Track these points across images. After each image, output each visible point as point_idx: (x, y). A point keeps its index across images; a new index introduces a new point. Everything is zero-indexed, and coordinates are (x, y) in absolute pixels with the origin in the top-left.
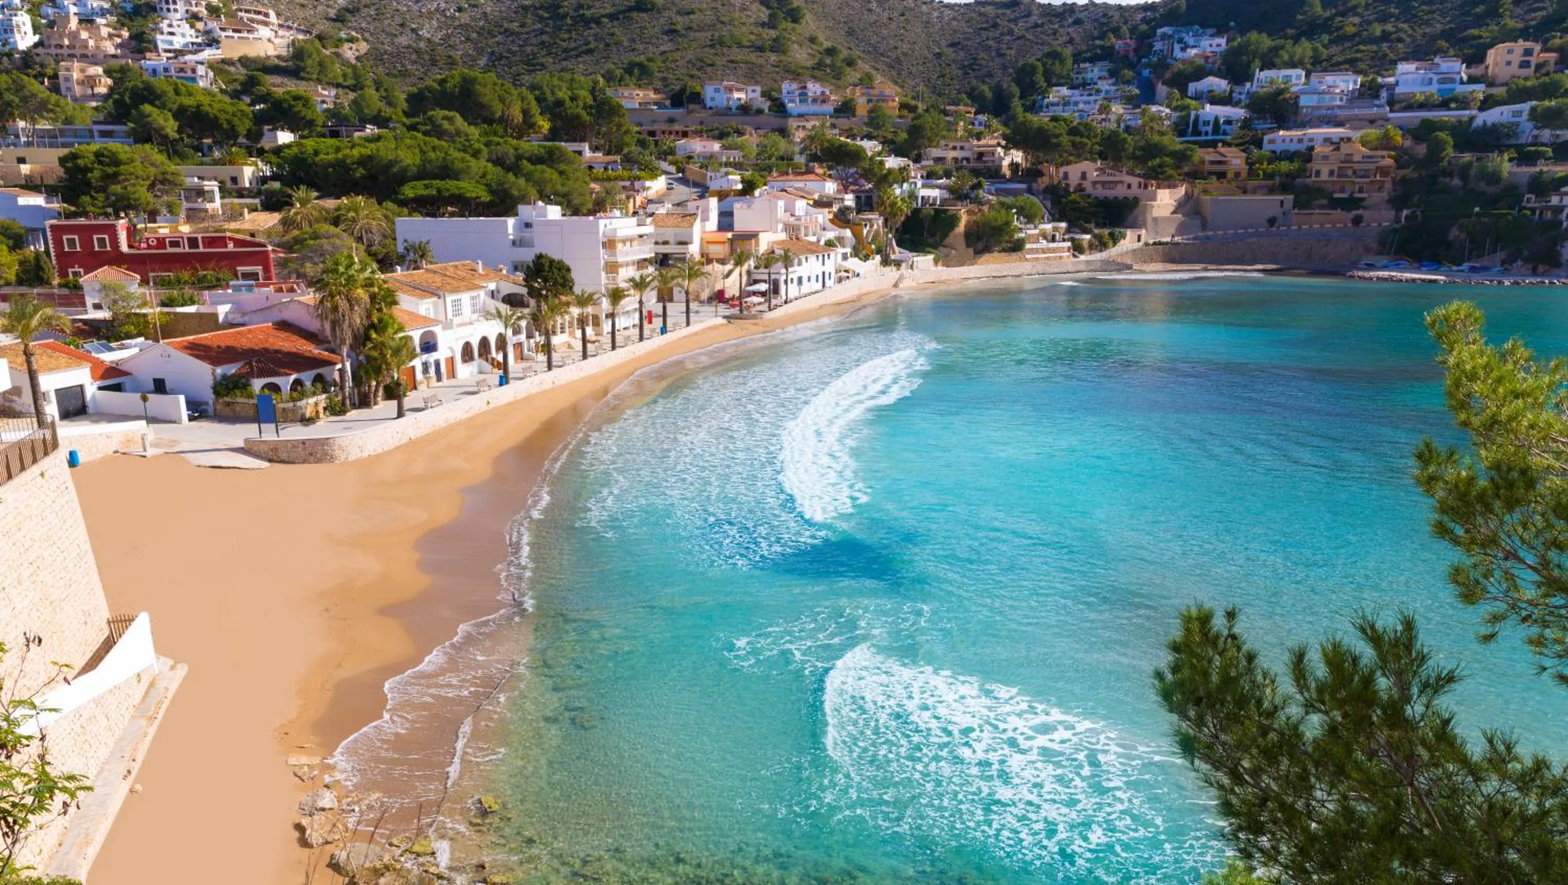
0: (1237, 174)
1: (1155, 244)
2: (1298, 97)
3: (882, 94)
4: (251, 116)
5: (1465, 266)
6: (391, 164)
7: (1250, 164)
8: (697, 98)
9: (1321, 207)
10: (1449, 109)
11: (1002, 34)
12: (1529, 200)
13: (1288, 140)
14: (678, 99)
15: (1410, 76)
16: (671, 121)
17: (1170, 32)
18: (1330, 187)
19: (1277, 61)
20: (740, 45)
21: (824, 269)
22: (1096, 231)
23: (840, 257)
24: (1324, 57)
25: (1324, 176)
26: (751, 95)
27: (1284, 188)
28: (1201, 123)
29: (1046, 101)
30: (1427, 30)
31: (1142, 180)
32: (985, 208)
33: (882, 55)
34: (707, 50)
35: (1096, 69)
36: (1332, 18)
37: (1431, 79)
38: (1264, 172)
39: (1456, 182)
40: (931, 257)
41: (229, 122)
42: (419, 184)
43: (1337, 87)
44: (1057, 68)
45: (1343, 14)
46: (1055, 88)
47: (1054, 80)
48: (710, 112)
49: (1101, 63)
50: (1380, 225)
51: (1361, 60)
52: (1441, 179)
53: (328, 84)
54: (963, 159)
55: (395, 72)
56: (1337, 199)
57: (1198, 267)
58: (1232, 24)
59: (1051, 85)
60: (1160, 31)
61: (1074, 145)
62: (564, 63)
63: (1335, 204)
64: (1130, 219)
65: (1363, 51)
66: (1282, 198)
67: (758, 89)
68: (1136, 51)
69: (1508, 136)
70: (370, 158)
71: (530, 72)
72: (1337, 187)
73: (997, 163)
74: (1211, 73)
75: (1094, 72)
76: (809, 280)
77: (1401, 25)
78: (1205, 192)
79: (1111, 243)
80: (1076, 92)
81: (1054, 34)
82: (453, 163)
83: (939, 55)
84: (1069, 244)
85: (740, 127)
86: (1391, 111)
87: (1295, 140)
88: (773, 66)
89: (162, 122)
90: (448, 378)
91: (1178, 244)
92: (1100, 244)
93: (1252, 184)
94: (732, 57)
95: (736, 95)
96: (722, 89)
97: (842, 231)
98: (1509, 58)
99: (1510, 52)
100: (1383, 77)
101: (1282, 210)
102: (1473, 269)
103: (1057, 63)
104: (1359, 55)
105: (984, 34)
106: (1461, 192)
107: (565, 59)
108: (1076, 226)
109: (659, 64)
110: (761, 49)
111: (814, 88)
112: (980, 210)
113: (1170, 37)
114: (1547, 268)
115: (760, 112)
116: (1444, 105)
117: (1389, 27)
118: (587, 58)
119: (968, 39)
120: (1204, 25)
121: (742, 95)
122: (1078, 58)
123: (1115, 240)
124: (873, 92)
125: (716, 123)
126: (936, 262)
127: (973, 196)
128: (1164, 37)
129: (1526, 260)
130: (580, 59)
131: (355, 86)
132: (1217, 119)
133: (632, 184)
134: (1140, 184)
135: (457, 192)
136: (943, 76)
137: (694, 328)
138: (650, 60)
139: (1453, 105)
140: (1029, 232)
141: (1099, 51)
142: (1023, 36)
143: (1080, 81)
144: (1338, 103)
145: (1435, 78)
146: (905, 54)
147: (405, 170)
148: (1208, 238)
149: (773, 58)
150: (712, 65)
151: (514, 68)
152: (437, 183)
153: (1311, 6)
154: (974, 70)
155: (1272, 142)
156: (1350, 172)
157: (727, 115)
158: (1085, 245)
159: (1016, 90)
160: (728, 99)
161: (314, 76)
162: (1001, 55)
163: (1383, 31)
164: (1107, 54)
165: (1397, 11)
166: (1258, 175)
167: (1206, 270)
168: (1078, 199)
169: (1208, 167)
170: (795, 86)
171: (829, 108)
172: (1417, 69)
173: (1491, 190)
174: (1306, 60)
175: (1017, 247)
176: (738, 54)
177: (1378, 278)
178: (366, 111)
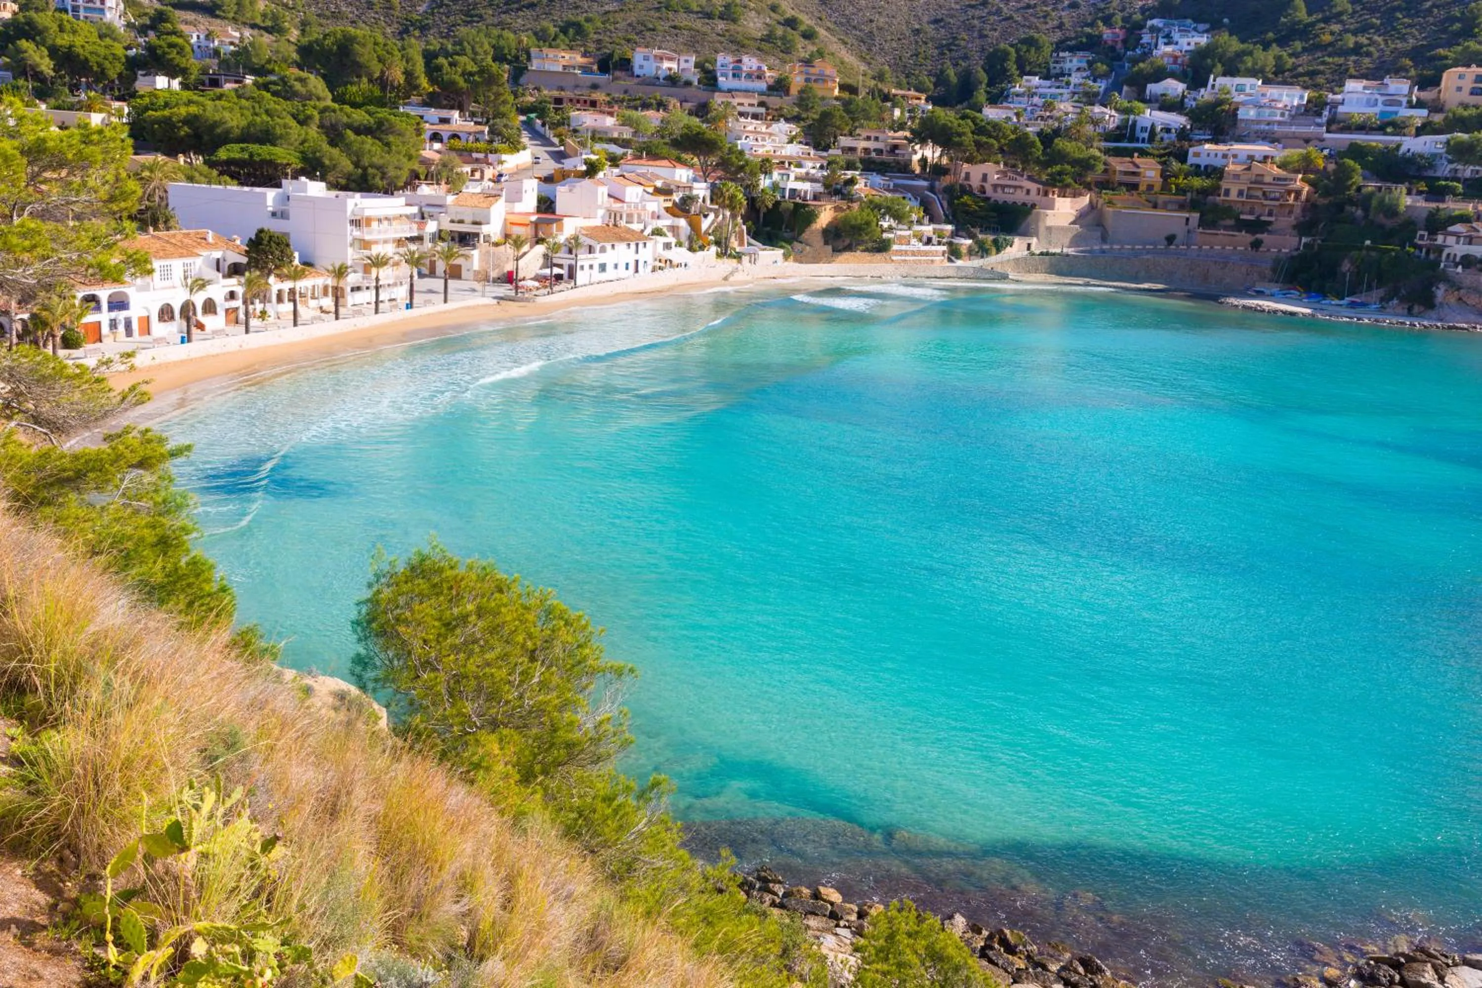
0: (1150, 187)
1: (1042, 254)
2: (1237, 109)
3: (822, 74)
4: (124, 60)
5: (1348, 300)
6: (215, 124)
7: (1165, 176)
8: (625, 64)
9: (1226, 228)
10: (1386, 134)
11: (989, 13)
12: (1422, 237)
13: (1212, 155)
14: (605, 66)
15: (1355, 96)
16: (595, 87)
17: (1161, 25)
18: (1238, 208)
19: (1242, 67)
20: (688, 10)
21: (637, 257)
22: (980, 236)
23: (660, 247)
24: (1288, 66)
25: (1233, 196)
26: (683, 65)
27: (1193, 206)
28: (1138, 128)
29: (1012, 90)
30: (1399, 46)
31: (1041, 187)
32: (856, 206)
33: (854, 27)
34: (652, 13)
35: (1075, 60)
36: (1312, 24)
37: (1376, 100)
38: (1177, 185)
39: (1359, 212)
40: (779, 252)
41: (99, 65)
42: (236, 147)
43: (1280, 101)
44: (1032, 55)
45: (1326, 20)
46: (1025, 77)
47: (1028, 68)
48: (636, 80)
49: (1081, 53)
50: (1280, 251)
51: (1322, 73)
52: (1348, 208)
53: (244, 24)
54: (875, 150)
55: (328, 13)
56: (1244, 220)
57: (1080, 281)
58: (1226, 20)
59: (1023, 73)
60: (1149, 23)
61: (978, 145)
62: (503, 16)
63: (1242, 225)
64: (1023, 227)
65: (1329, 63)
66: (1187, 215)
67: (693, 59)
68: (1124, 41)
69: (1425, 168)
70: (196, 117)
71: (467, 23)
72: (1247, 208)
73: (906, 157)
74: (1173, 75)
75: (1073, 62)
76: (616, 266)
77: (1376, 38)
78: (1110, 203)
79: (994, 250)
80: (1047, 83)
81: (1045, 17)
82: (274, 128)
83: (917, 32)
84: (945, 248)
85: (664, 98)
86: (1328, 131)
87: (1220, 155)
88: (719, 35)
89: (38, 59)
90: (142, 333)
91: (1068, 255)
92: (982, 250)
93: (1162, 198)
94: (676, 23)
95: (666, 65)
96: (652, 58)
97: (676, 219)
98: (1460, 83)
99: (1461, 77)
100: (1335, 93)
101: (1186, 228)
102: (1353, 305)
103: (1033, 50)
104: (1322, 68)
105: (971, 12)
106: (1363, 223)
107: (504, 13)
108: (963, 230)
109: (599, 24)
110: (709, 16)
111: (750, 63)
112: (849, 207)
113: (1159, 30)
114: (1422, 309)
115: (688, 84)
116: (1381, 129)
117: (1363, 40)
118: (528, 13)
119: (952, 16)
120: (1196, 20)
121: (674, 65)
122: (1060, 46)
123: (999, 247)
124: (812, 70)
125: (641, 92)
126: (786, 257)
127: (845, 192)
128: (1153, 29)
129: (1402, 300)
130: (521, 13)
131: (272, 27)
132: (1153, 126)
133: (486, 157)
134: (1039, 190)
135: (268, 157)
136: (917, 55)
137: (450, 306)
138: (588, 20)
139: (1389, 130)
140: (899, 233)
141: (1084, 40)
142: (1010, 18)
143: (1058, 71)
144: (1278, 118)
145: (1381, 99)
146: (880, 29)
147: (228, 132)
148: (1103, 252)
149: (721, 26)
150: (654, 30)
151: (452, 18)
152: (254, 148)
153: (1296, 9)
154: (950, 50)
155: (1197, 155)
156: (1259, 194)
157: (654, 85)
158: (964, 250)
159: (983, 76)
160: (658, 68)
161: (231, 15)
162: (982, 36)
163: (1356, 43)
164: (1092, 44)
165: (1378, 22)
166: (1170, 190)
167: (1087, 285)
168: (969, 202)
169: (1118, 178)
170: (730, 59)
171: (762, 85)
172: (1365, 88)
173: (1389, 223)
174: (1268, 69)
175: (882, 247)
176: (683, 19)
177: (1244, 307)
178: (254, 60)
